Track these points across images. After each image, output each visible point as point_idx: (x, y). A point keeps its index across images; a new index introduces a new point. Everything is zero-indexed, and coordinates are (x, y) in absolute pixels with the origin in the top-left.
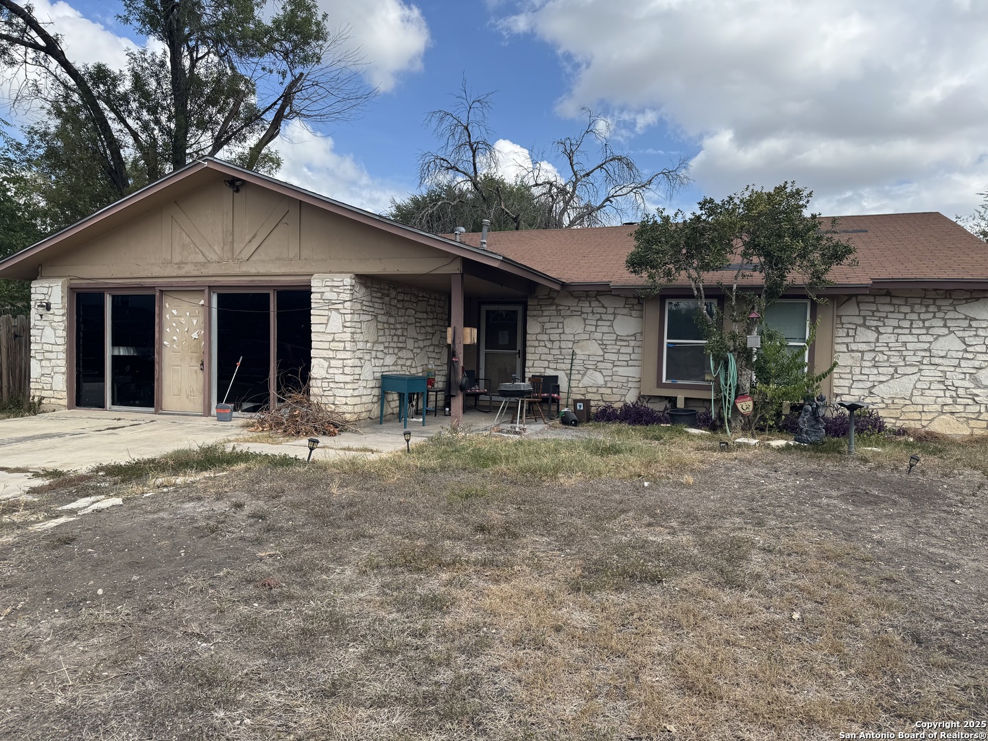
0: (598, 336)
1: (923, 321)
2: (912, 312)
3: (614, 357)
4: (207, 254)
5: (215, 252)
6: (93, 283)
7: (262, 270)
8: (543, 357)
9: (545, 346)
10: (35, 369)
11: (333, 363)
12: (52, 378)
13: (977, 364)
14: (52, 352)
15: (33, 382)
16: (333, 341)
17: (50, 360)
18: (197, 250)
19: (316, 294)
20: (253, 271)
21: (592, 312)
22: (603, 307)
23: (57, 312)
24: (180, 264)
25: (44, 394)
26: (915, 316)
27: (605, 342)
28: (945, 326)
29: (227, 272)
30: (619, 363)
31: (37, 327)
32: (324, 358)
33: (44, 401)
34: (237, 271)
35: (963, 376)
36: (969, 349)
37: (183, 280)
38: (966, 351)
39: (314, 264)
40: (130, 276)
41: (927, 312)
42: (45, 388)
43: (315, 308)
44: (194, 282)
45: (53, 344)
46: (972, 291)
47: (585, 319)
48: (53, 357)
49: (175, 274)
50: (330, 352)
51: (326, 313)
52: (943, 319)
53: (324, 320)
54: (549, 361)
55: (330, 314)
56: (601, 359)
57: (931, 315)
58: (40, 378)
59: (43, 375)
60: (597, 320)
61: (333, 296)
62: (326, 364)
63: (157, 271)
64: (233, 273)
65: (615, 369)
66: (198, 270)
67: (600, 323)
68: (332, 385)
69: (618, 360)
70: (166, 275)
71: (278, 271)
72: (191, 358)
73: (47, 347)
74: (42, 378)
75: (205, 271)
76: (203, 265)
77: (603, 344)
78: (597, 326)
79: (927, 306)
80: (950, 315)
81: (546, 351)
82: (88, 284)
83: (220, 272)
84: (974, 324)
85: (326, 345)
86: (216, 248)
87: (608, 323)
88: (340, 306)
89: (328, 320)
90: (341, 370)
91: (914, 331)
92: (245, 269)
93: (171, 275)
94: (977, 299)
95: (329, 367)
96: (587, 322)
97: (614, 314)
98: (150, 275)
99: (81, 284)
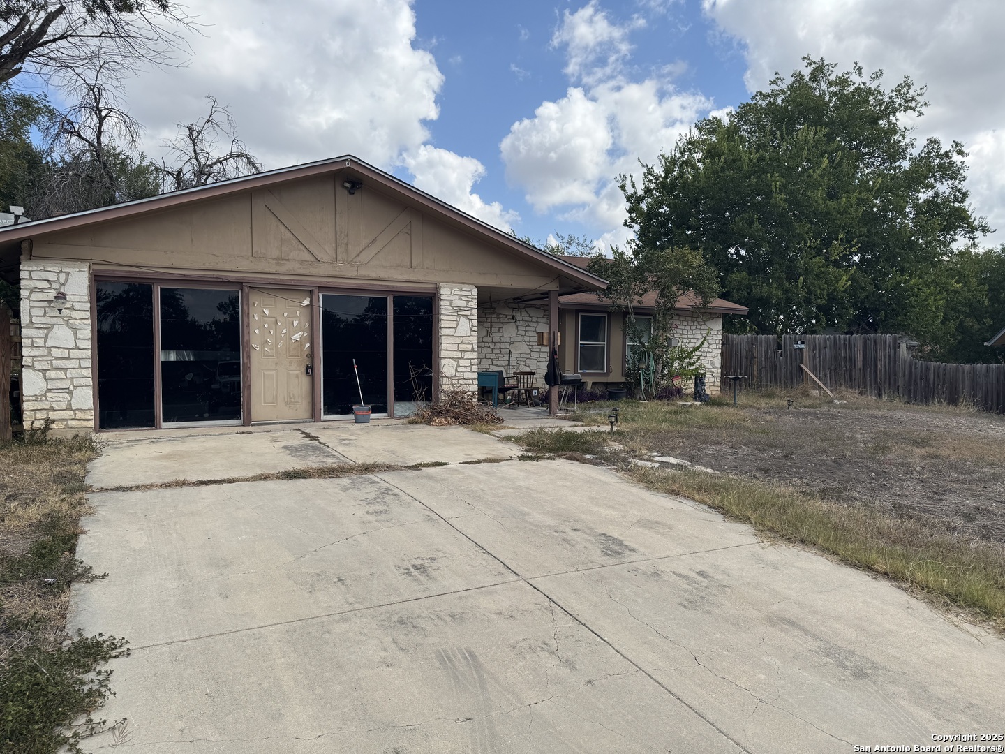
0: (527, 339)
1: (692, 330)
2: (688, 325)
3: (537, 355)
4: (315, 253)
5: (326, 253)
6: (138, 272)
7: (384, 275)
8: (488, 356)
9: (489, 347)
10: (32, 384)
11: (462, 363)
12: (71, 393)
13: (713, 355)
14: (69, 359)
15: (28, 401)
16: (461, 343)
17: (65, 370)
18: (301, 247)
19: (445, 302)
20: (373, 275)
21: (522, 320)
22: (530, 316)
23: (77, 306)
24: (279, 260)
25: (52, 415)
26: (688, 328)
27: (531, 344)
28: (701, 333)
29: (341, 273)
30: (540, 359)
31: (36, 326)
32: (453, 359)
33: (54, 426)
34: (353, 273)
35: (707, 362)
36: (710, 346)
37: (282, 277)
38: (709, 348)
39: (437, 274)
40: (205, 267)
41: (694, 325)
42: (56, 408)
43: (443, 314)
44: (298, 280)
45: (71, 349)
46: (711, 314)
47: (517, 326)
48: (72, 366)
49: (274, 271)
50: (459, 353)
51: (455, 318)
52: (700, 329)
53: (453, 324)
54: (492, 359)
55: (458, 319)
56: (529, 356)
57: (694, 327)
58: (45, 395)
59: (49, 390)
60: (526, 327)
61: (462, 304)
62: (455, 364)
63: (245, 265)
64: (349, 275)
65: (538, 364)
66: (304, 269)
67: (528, 329)
68: (461, 382)
69: (540, 357)
70: (259, 270)
71: (400, 277)
72: (290, 362)
73: (55, 352)
74: (49, 395)
75: (314, 271)
76: (311, 263)
77: (530, 345)
78: (526, 331)
79: (694, 322)
80: (703, 327)
81: (490, 351)
82: (130, 272)
83: (334, 273)
84: (712, 332)
85: (455, 347)
86: (326, 247)
87: (533, 329)
88: (469, 313)
89: (457, 325)
90: (469, 369)
91: (689, 336)
92: (363, 272)
93: (267, 271)
94: (713, 318)
95: (458, 366)
96: (519, 328)
97: (537, 322)
98: (235, 269)
99: (114, 271)
